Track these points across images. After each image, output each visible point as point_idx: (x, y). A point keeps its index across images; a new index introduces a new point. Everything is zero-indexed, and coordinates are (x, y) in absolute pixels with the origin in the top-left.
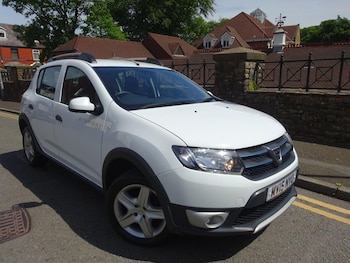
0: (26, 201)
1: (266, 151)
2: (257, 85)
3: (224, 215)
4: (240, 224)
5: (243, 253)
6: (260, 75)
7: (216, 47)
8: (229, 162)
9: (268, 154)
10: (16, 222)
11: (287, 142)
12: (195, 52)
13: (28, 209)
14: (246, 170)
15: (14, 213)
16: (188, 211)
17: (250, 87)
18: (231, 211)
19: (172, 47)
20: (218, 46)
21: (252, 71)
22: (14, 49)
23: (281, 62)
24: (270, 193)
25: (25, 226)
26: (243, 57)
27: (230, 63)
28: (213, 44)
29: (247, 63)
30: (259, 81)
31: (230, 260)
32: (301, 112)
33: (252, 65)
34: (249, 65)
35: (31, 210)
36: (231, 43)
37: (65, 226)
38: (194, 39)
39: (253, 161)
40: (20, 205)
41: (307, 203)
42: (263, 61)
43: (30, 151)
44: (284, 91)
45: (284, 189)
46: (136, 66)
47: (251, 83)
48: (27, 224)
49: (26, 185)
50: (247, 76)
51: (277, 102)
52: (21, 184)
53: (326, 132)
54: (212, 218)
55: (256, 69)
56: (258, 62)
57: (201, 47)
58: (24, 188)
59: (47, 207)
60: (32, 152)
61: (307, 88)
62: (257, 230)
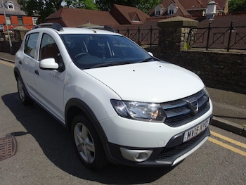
0: (17, 131)
1: (186, 103)
2: (190, 46)
3: (149, 152)
4: (162, 158)
5: (165, 178)
6: (193, 38)
7: (163, 15)
8: (154, 112)
9: (187, 106)
10: (7, 147)
11: (205, 95)
12: (147, 19)
13: (17, 137)
14: (167, 119)
15: (7, 140)
16: (121, 148)
17: (185, 47)
18: (155, 150)
19: (131, 15)
20: (166, 14)
21: (186, 35)
22: (20, 17)
23: (209, 29)
24: (186, 136)
25: (13, 150)
26: (180, 24)
27: (170, 29)
28: (161, 13)
29: (183, 29)
30: (192, 42)
31: (155, 183)
32: (222, 67)
33: (187, 30)
34: (185, 31)
35: (18, 138)
36: (175, 12)
37: (40, 150)
38: (148, 9)
39: (174, 112)
40: (12, 134)
41: (219, 139)
42: (195, 27)
43: (22, 94)
44: (210, 50)
45: (199, 132)
46: (93, 33)
47: (186, 44)
48: (14, 148)
49: (18, 119)
50: (182, 39)
51: (204, 60)
52: (15, 118)
53: (240, 83)
54: (140, 154)
55: (190, 33)
56: (191, 28)
57: (153, 15)
58: (16, 120)
59: (29, 136)
60: (23, 94)
61: (228, 49)
62: (174, 163)
